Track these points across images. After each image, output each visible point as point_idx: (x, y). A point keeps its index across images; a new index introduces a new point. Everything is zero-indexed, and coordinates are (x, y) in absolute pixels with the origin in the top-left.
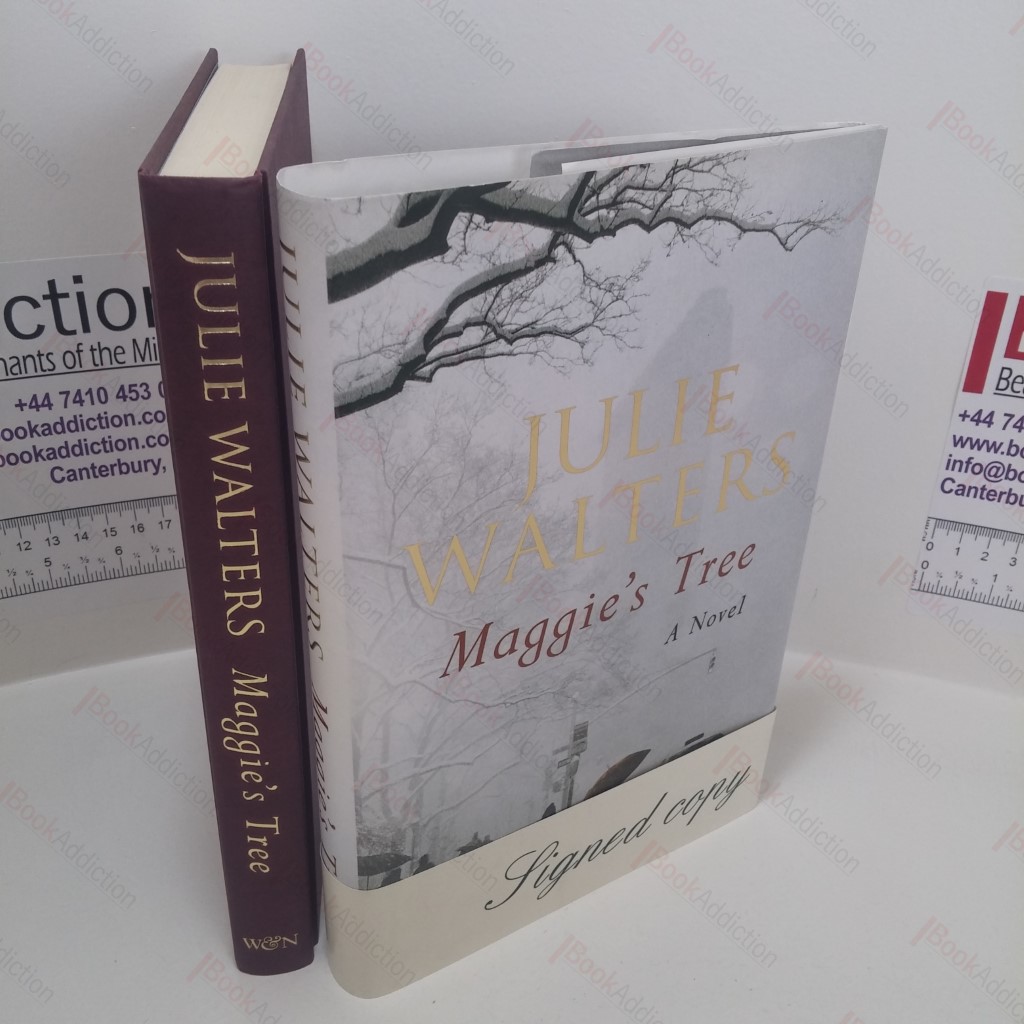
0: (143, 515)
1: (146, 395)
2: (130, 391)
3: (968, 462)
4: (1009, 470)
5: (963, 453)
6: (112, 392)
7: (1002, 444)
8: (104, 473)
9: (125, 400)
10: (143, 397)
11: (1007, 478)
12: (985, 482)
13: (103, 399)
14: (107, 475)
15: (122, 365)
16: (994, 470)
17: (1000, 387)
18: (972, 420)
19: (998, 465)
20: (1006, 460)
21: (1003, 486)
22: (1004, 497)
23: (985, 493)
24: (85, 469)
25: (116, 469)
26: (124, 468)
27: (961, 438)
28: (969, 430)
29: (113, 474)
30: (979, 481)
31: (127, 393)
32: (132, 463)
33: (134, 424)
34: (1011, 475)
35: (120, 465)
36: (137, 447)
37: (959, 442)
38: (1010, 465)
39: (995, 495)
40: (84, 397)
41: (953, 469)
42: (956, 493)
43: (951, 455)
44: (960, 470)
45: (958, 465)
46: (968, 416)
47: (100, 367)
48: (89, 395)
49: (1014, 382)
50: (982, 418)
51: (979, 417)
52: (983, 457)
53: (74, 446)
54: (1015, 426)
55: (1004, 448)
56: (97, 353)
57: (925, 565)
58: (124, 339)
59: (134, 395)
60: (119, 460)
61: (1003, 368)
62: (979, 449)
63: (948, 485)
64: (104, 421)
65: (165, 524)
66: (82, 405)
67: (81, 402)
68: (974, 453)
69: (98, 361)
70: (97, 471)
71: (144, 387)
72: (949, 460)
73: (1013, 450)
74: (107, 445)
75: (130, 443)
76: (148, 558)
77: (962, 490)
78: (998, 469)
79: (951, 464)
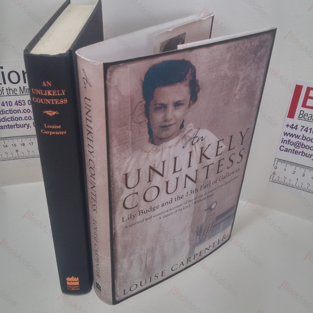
0: (24, 140)
1: (24, 104)
2: (19, 103)
3: (289, 141)
4: (302, 145)
5: (287, 138)
6: (14, 103)
7: (300, 136)
8: (12, 127)
9: (17, 105)
10: (23, 105)
11: (302, 147)
12: (294, 148)
13: (11, 105)
14: (13, 128)
15: (16, 95)
16: (297, 145)
17: (300, 117)
18: (290, 127)
19: (299, 143)
20: (302, 141)
21: (300, 150)
22: (301, 154)
23: (294, 151)
24: (6, 126)
25: (15, 126)
26: (18, 126)
27: (286, 133)
28: (289, 130)
29: (15, 128)
30: (292, 147)
31: (18, 103)
32: (20, 125)
33: (20, 113)
34: (303, 146)
35: (17, 125)
36: (22, 120)
37: (286, 134)
38: (303, 143)
39: (298, 152)
40: (5, 104)
41: (284, 143)
42: (285, 151)
43: (283, 138)
44: (286, 144)
45: (285, 141)
46: (289, 126)
47: (9, 95)
48: (6, 103)
49: (304, 115)
50: (294, 127)
51: (293, 126)
52: (294, 140)
53: (2, 119)
54: (305, 130)
55: (301, 137)
56: (8, 91)
57: (274, 174)
58: (17, 86)
59: (20, 104)
60: (16, 124)
61: (301, 111)
62: (293, 137)
63: (282, 148)
64: (11, 111)
65: (31, 144)
66: (4, 106)
67: (4, 105)
68: (291, 138)
69: (9, 93)
70: (9, 126)
71: (23, 102)
72: (282, 140)
73: (304, 138)
74: (13, 119)
75: (19, 119)
76: (26, 154)
77: (287, 150)
78: (299, 144)
79: (283, 141)
